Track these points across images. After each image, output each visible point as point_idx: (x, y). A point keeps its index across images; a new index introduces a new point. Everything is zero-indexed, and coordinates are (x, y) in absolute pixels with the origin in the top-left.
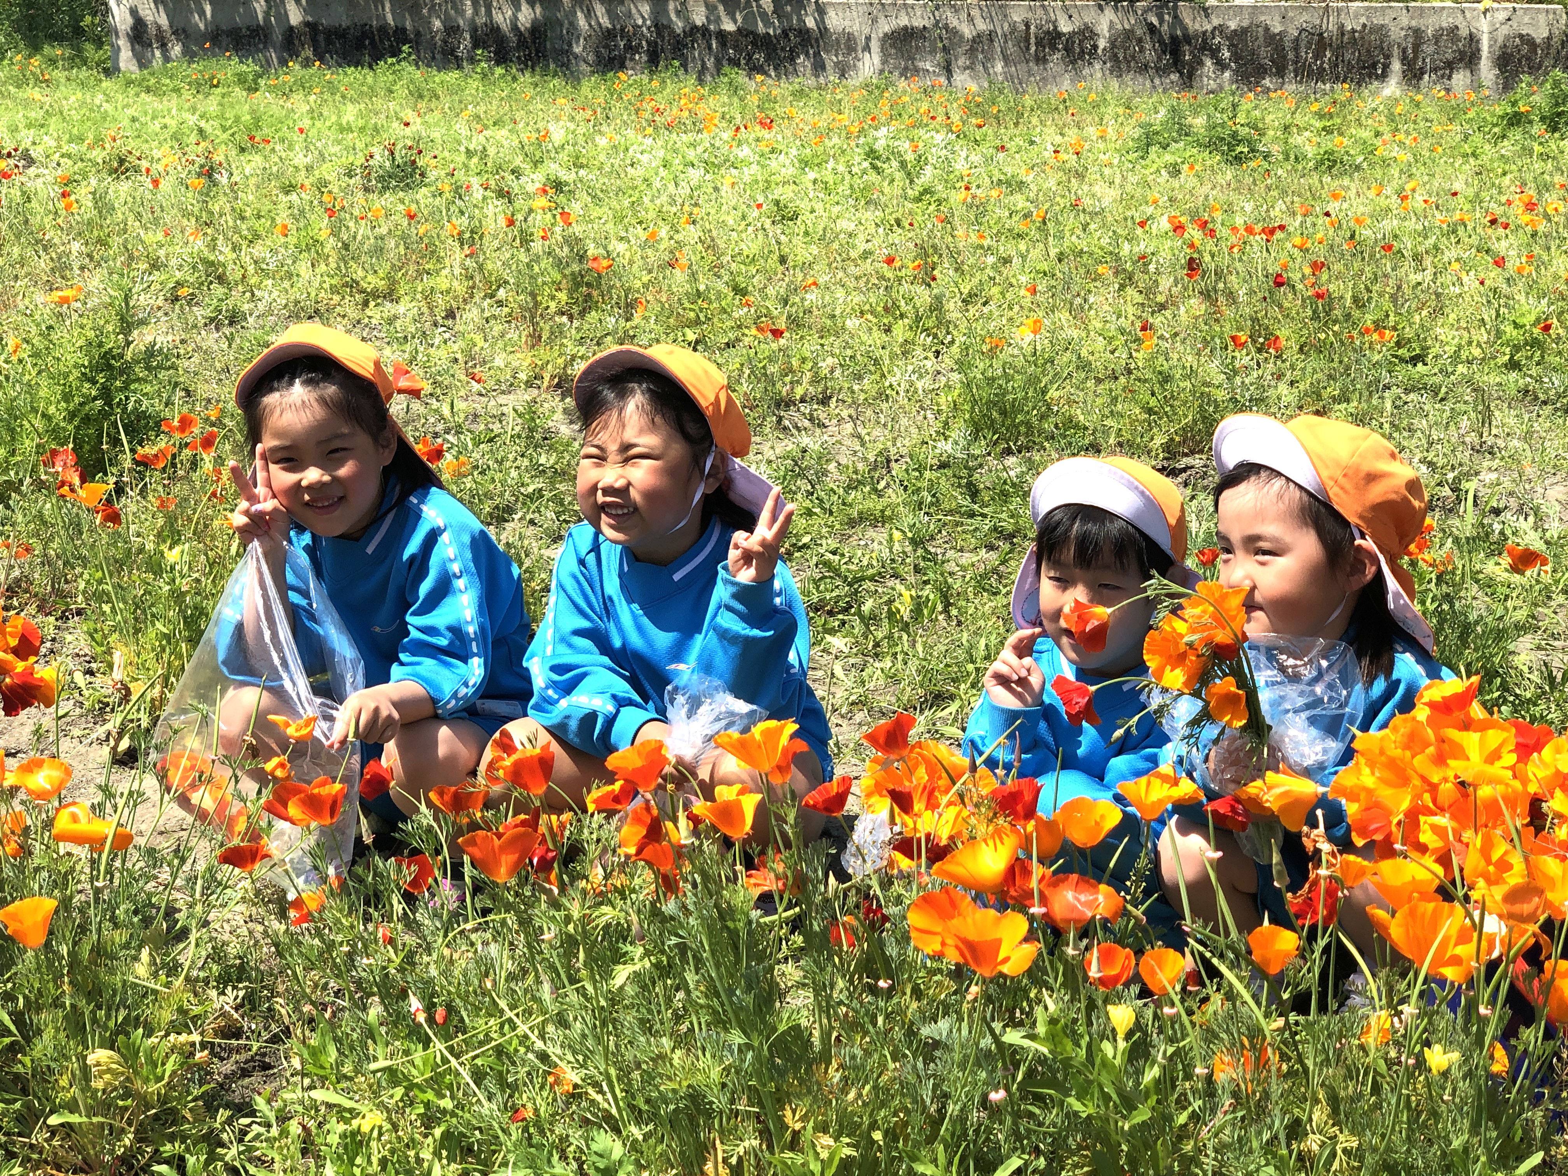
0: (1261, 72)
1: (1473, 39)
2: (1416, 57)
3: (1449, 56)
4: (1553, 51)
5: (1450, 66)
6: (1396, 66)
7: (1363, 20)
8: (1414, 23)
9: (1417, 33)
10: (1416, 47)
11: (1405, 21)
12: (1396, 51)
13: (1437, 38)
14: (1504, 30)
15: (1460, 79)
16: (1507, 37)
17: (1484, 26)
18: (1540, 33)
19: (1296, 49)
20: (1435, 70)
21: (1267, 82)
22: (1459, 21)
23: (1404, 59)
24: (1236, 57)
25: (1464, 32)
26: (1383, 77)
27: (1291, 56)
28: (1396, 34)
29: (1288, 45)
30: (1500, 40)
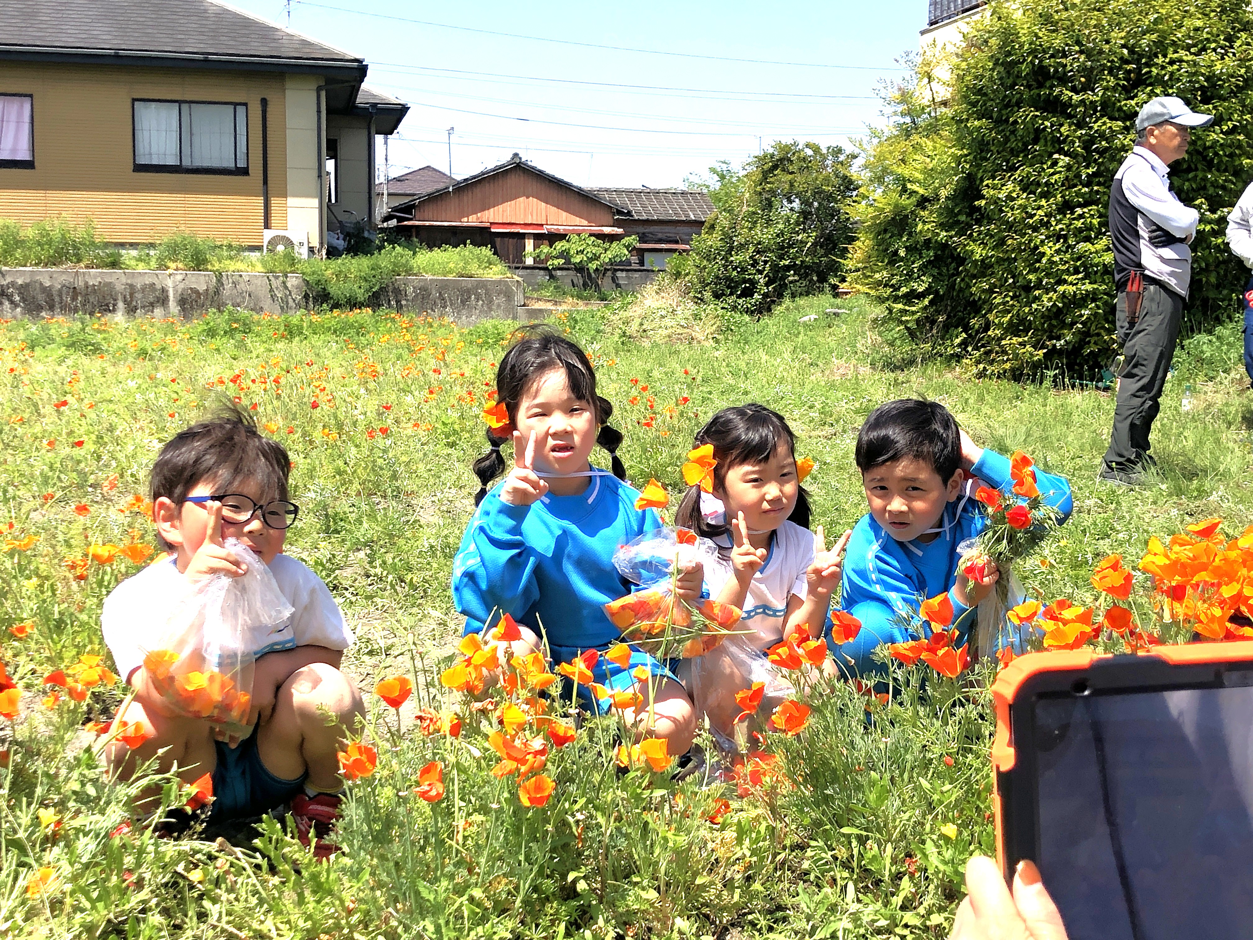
0: (40, 308)
1: (164, 290)
2: (132, 301)
3: (151, 299)
4: (210, 297)
5: (152, 305)
6: (121, 305)
7: (99, 279)
8: (129, 282)
9: (131, 286)
10: (131, 295)
11: (124, 280)
12: (120, 297)
13: (143, 290)
14: (181, 286)
15: (158, 311)
16: (184, 289)
17: (169, 284)
18: (202, 288)
19: (60, 296)
20: (143, 307)
21: (43, 314)
22: (155, 281)
23: (125, 301)
24: (23, 300)
25: (159, 287)
26: (114, 311)
27: (57, 299)
28: (119, 287)
29: (54, 293)
30: (180, 291)
